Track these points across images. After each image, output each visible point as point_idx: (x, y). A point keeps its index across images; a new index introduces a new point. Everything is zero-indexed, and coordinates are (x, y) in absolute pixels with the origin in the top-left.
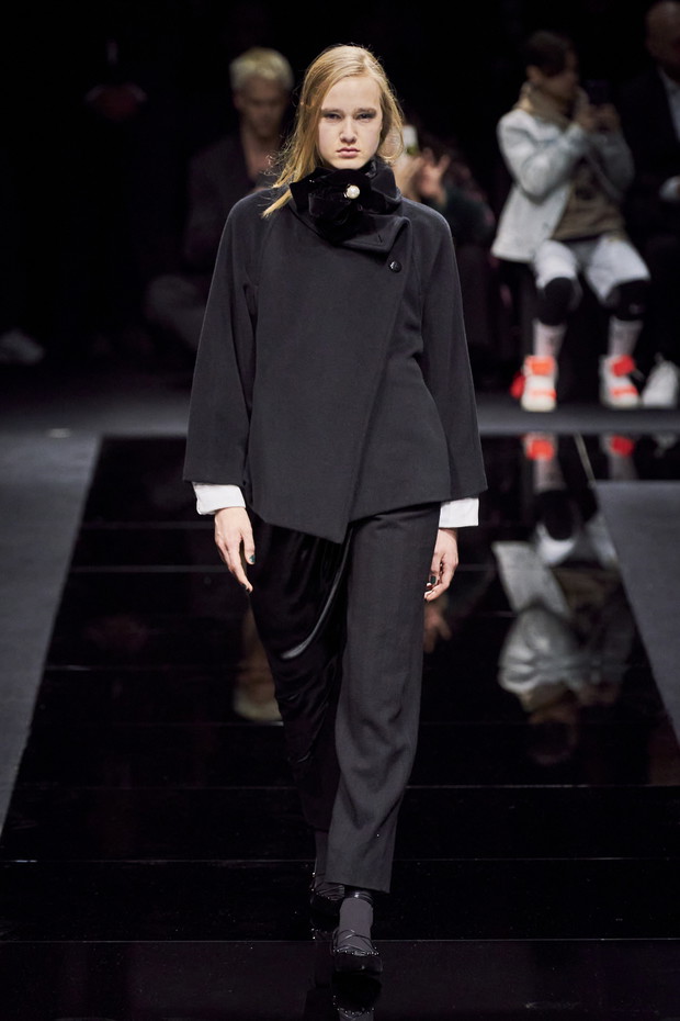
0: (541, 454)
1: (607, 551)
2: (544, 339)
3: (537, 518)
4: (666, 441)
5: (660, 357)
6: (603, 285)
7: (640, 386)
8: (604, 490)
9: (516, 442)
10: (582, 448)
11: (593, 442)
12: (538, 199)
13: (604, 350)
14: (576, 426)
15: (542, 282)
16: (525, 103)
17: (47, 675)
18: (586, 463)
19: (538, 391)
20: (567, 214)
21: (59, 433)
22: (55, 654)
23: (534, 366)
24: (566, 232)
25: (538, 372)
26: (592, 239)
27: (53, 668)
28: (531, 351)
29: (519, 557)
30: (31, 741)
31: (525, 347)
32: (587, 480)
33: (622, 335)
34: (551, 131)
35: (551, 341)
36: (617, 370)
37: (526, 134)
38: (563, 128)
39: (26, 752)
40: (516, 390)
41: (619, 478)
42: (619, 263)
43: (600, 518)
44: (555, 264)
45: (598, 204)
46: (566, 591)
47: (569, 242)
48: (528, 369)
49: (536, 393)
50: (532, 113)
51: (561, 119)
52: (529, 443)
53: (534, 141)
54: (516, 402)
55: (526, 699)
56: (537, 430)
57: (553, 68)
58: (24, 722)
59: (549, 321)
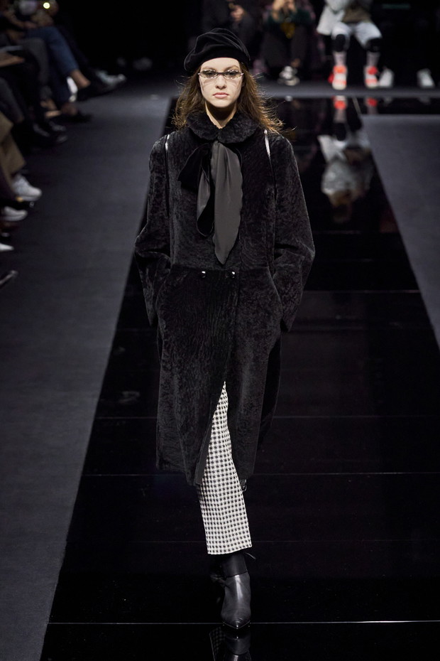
2: (339, 58)
4: (388, 99)
7: (378, 78)
8: (365, 119)
9: (330, 102)
10: (356, 102)
11: (361, 100)
12: (335, 12)
13: (365, 63)
14: (355, 94)
18: (358, 108)
19: (340, 80)
21: (154, 97)
24: (347, 19)
25: (340, 72)
26: (357, 22)
29: (328, 142)
33: (372, 58)
35: (342, 58)
36: (371, 73)
40: (330, 79)
42: (369, 31)
47: (348, 23)
48: (335, 72)
49: (338, 83)
54: (330, 85)
56: (338, 96)
59: (340, 51)
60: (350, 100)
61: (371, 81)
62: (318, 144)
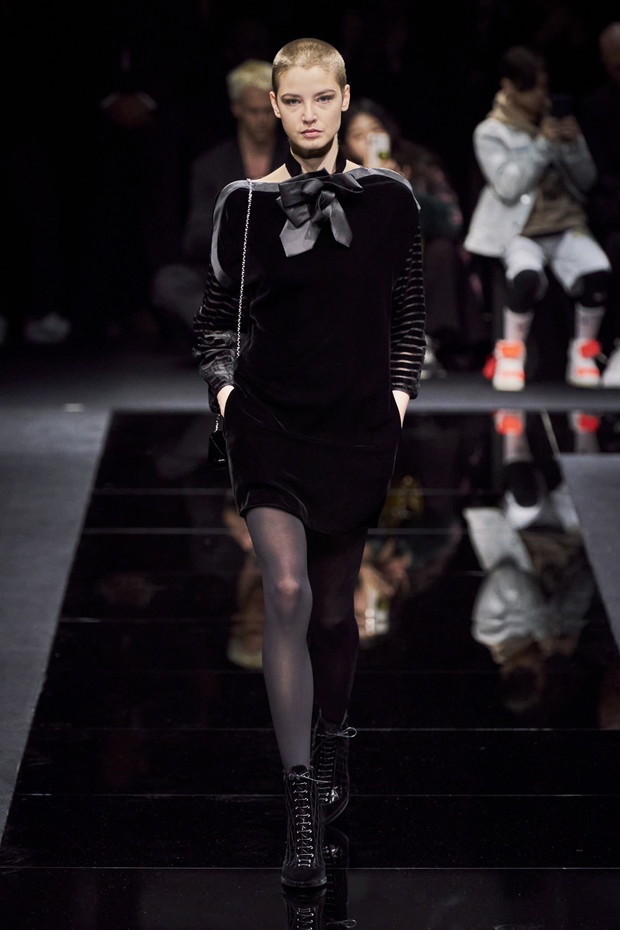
0: (511, 430)
1: (570, 518)
2: (514, 325)
3: (506, 487)
6: (568, 277)
7: (602, 368)
8: (568, 462)
10: (547, 423)
12: (511, 202)
14: (544, 404)
15: (511, 274)
16: (498, 113)
17: (61, 626)
18: (552, 438)
19: (508, 370)
20: (534, 211)
21: (73, 408)
22: (67, 608)
23: (504, 350)
24: (535, 228)
25: (509, 354)
26: (557, 234)
27: (67, 620)
28: (501, 335)
29: (489, 522)
30: (47, 686)
31: (496, 332)
32: (550, 452)
33: (586, 322)
34: (522, 140)
35: (520, 326)
36: (585, 351)
37: (499, 141)
38: (533, 136)
39: (42, 696)
40: (488, 370)
41: (584, 452)
42: (583, 256)
43: (565, 488)
44: (523, 258)
45: (563, 204)
46: (531, 552)
47: (536, 237)
48: (499, 352)
49: (506, 374)
50: (505, 123)
51: (531, 127)
52: (500, 419)
53: (507, 149)
54: (488, 382)
55: (497, 649)
56: (506, 407)
57: (524, 83)
58: (41, 668)
59: (518, 309)
62: (465, 525)
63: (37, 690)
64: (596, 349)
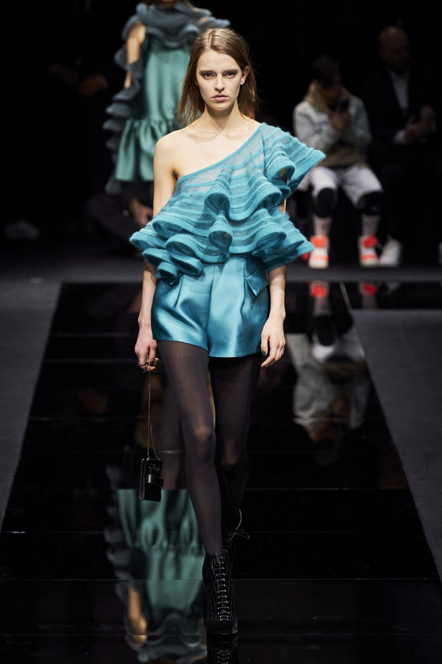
0: (319, 292)
1: (358, 352)
2: (320, 226)
4: (393, 286)
5: (389, 237)
6: (355, 194)
8: (356, 315)
10: (343, 289)
11: (352, 287)
14: (341, 277)
15: (316, 191)
17: (30, 423)
18: (347, 299)
19: (319, 256)
21: (36, 281)
22: (35, 410)
23: (315, 241)
25: (319, 245)
26: (345, 167)
27: (34, 418)
30: (22, 461)
31: (309, 231)
33: (369, 224)
35: (324, 227)
36: (367, 245)
39: (18, 468)
41: (368, 308)
43: (354, 331)
44: (324, 181)
49: (317, 258)
50: (313, 105)
52: (313, 287)
53: (313, 124)
54: (305, 263)
56: (316, 279)
58: (17, 450)
59: (322, 216)
60: (334, 287)
61: (368, 257)
63: (14, 464)
64: (375, 241)
